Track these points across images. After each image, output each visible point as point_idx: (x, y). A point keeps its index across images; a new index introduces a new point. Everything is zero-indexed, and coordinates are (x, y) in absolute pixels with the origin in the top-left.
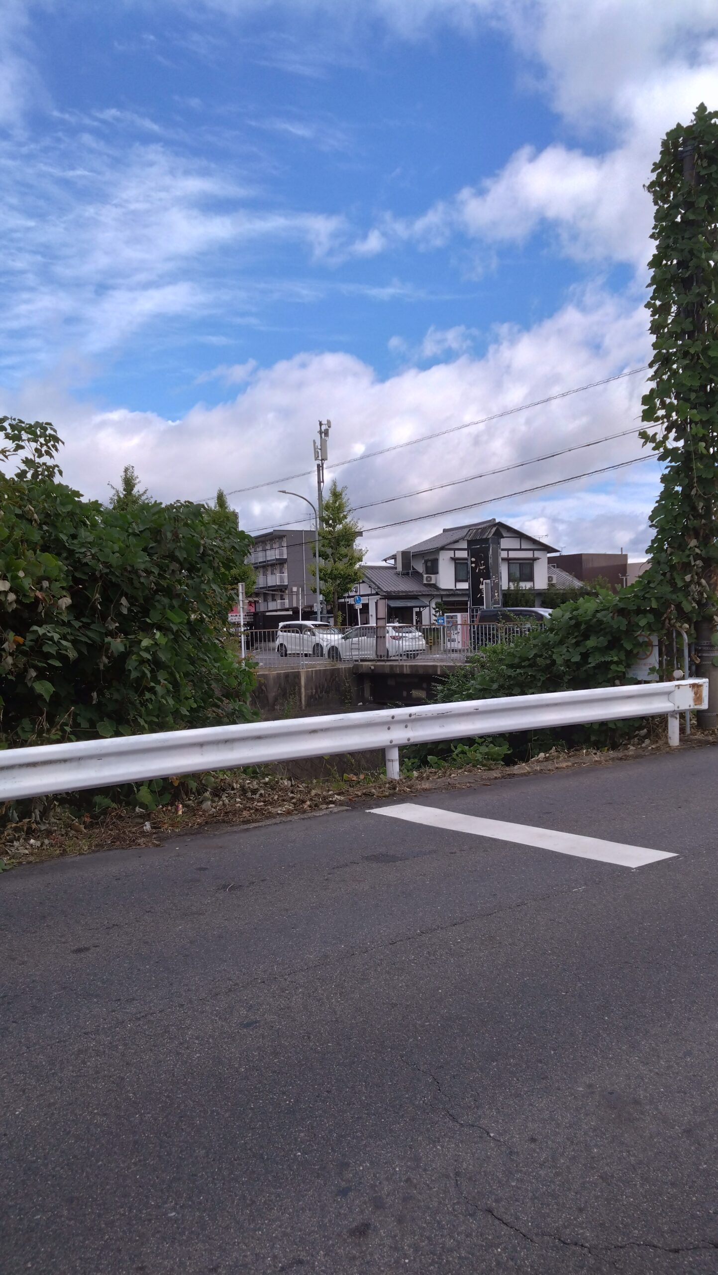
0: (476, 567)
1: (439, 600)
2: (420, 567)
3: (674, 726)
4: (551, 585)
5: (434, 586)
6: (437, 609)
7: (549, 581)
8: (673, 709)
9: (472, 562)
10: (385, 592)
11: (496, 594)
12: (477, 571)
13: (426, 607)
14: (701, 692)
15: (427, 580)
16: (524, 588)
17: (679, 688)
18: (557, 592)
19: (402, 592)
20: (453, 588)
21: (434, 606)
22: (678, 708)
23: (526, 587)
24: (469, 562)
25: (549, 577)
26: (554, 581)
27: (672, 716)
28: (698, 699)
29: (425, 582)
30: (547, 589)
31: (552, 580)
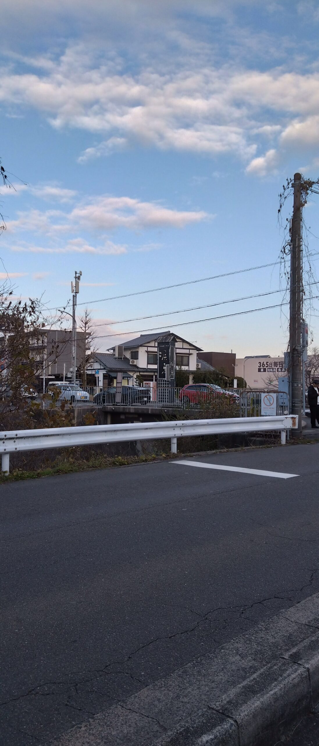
0: (162, 358)
1: (138, 374)
2: (128, 355)
3: (283, 436)
4: (198, 368)
5: (136, 366)
6: (137, 379)
7: (197, 366)
8: (284, 428)
9: (160, 355)
10: (109, 368)
11: (172, 372)
12: (162, 359)
13: (131, 377)
14: (295, 421)
15: (132, 363)
16: (184, 370)
17: (286, 419)
18: (201, 372)
19: (119, 369)
20: (146, 367)
21: (136, 377)
22: (286, 427)
23: (185, 369)
24: (158, 354)
25: (197, 364)
26: (200, 367)
27: (283, 431)
28: (294, 424)
29: (131, 363)
30: (196, 371)
31: (198, 366)
